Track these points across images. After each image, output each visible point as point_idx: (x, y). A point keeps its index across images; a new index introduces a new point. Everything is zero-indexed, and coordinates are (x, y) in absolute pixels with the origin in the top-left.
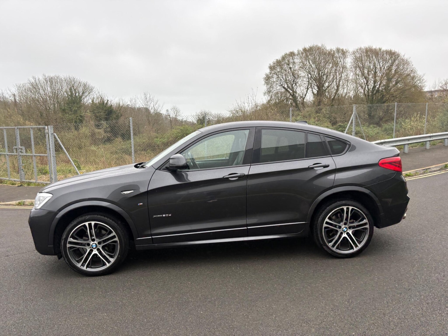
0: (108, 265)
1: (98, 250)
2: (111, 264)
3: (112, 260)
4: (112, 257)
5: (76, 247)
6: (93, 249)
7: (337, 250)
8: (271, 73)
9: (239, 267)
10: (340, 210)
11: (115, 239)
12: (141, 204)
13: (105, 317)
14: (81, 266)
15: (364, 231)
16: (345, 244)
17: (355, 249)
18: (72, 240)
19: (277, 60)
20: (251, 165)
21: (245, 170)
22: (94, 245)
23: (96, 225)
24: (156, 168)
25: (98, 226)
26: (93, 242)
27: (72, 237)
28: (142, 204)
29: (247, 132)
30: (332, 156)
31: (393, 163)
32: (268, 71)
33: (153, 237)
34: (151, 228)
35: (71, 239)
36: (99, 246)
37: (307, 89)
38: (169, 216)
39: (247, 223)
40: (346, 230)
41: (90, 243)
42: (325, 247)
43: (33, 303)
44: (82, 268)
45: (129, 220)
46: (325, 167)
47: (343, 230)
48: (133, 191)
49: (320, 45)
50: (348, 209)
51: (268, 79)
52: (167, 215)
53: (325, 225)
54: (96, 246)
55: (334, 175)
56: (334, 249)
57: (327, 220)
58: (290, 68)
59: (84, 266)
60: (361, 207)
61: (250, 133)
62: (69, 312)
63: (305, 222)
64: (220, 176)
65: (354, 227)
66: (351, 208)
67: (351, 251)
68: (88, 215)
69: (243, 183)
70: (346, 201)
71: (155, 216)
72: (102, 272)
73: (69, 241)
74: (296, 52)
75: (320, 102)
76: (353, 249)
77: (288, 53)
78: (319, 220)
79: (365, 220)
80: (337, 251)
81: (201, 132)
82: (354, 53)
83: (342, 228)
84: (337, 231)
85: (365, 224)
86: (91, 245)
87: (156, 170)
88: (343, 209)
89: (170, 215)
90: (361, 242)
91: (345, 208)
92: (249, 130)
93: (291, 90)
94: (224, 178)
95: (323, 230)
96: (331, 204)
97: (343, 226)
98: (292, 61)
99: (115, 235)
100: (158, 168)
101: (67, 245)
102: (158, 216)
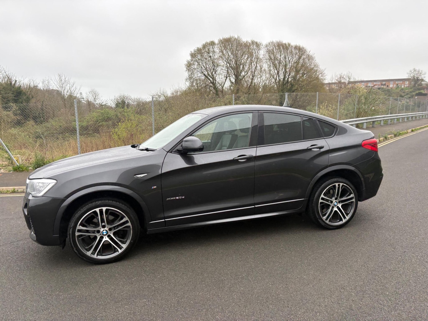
0: (120, 251)
1: (109, 236)
2: (123, 250)
3: (124, 246)
4: (124, 243)
5: (85, 235)
6: (104, 236)
8: (192, 60)
9: (247, 243)
10: (333, 187)
11: (128, 224)
12: (155, 187)
13: (147, 303)
14: (92, 255)
15: (350, 205)
16: (336, 216)
17: (344, 221)
18: (81, 228)
19: (198, 48)
20: (257, 147)
22: (105, 231)
23: (107, 210)
24: (167, 151)
25: (110, 211)
26: (103, 229)
27: (82, 224)
29: (250, 115)
30: (325, 138)
32: (189, 58)
33: (166, 220)
34: (163, 211)
35: (81, 226)
36: (110, 232)
37: (226, 78)
38: (182, 198)
39: (255, 202)
40: (336, 204)
41: (100, 230)
42: (320, 221)
43: (53, 298)
44: (93, 256)
45: (142, 203)
46: (320, 148)
47: (334, 205)
48: (146, 174)
49: (236, 37)
50: (339, 185)
51: (189, 66)
52: (180, 197)
53: (320, 201)
54: (107, 233)
55: (328, 155)
56: (327, 222)
57: (322, 196)
58: (210, 57)
59: (94, 254)
60: (349, 183)
61: (253, 117)
62: (103, 302)
63: (304, 199)
64: (231, 158)
65: (342, 201)
66: (341, 184)
67: (341, 223)
68: (98, 201)
69: (251, 164)
70: (337, 178)
71: (168, 199)
72: (113, 259)
73: (78, 230)
74: (216, 42)
75: (238, 90)
76: (342, 221)
77: (208, 41)
78: (315, 196)
79: (352, 195)
80: (329, 223)
81: (207, 115)
82: (267, 46)
83: (333, 203)
84: (329, 205)
85: (352, 198)
86: (101, 232)
87: (168, 152)
88: (335, 186)
89: (183, 197)
90: (349, 213)
91: (337, 184)
92: (252, 113)
93: (211, 78)
94: (234, 160)
95: (319, 205)
96: (325, 182)
97: (334, 201)
98: (212, 50)
99: (127, 221)
100: (169, 151)
101: (76, 234)
102: (172, 198)
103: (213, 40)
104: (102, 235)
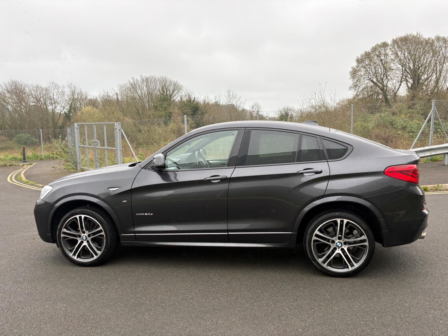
0: (95, 257)
1: (88, 242)
2: (98, 256)
3: (99, 253)
5: (69, 238)
6: (84, 241)
7: (328, 266)
8: (358, 67)
10: (333, 223)
11: (102, 232)
14: (73, 256)
15: (362, 249)
16: (338, 261)
17: (350, 269)
18: (65, 230)
19: (366, 52)
20: (235, 168)
21: (227, 173)
22: (84, 237)
23: (85, 218)
24: (142, 167)
25: (88, 219)
26: (83, 234)
27: (66, 228)
28: (126, 201)
29: (236, 132)
30: (328, 160)
31: (404, 172)
32: (355, 64)
33: (136, 234)
34: (135, 226)
36: (89, 238)
37: (400, 83)
38: (150, 215)
39: (228, 229)
40: (340, 245)
41: (81, 235)
42: (314, 262)
45: (114, 216)
46: (317, 173)
47: (337, 246)
48: (118, 188)
49: (415, 34)
50: (342, 222)
51: (354, 73)
52: (149, 214)
53: (314, 238)
55: (327, 182)
56: (325, 266)
57: (317, 232)
58: (381, 60)
59: (75, 256)
61: (238, 134)
63: (291, 233)
64: (202, 178)
65: (350, 243)
66: (345, 221)
67: (345, 270)
68: (79, 209)
69: (224, 186)
70: (340, 212)
71: (137, 214)
72: (90, 263)
73: (63, 232)
74: (390, 42)
76: (348, 268)
77: (379, 43)
79: (363, 236)
80: (328, 268)
84: (330, 246)
85: (364, 241)
86: (82, 237)
87: (142, 168)
88: (336, 222)
89: (152, 214)
90: (359, 261)
91: (339, 221)
93: (381, 84)
94: (206, 180)
95: (312, 243)
97: (337, 241)
98: (384, 53)
99: (101, 230)
100: (144, 167)
101: (61, 235)
102: (141, 214)
103: (386, 41)
104: (82, 240)
